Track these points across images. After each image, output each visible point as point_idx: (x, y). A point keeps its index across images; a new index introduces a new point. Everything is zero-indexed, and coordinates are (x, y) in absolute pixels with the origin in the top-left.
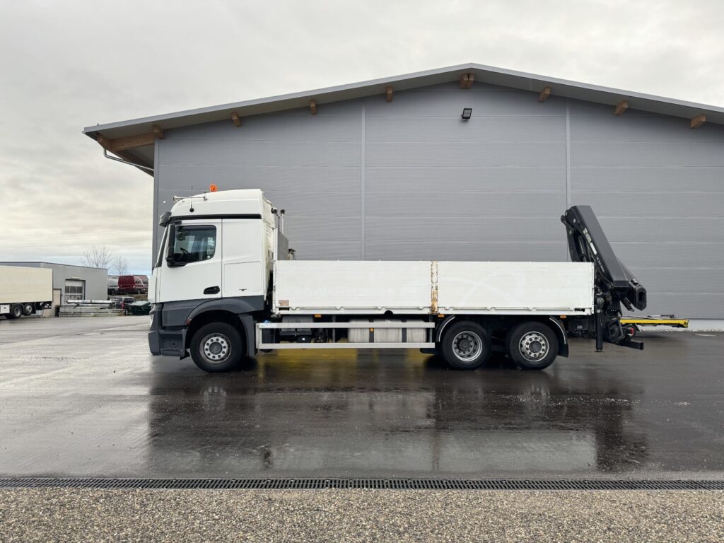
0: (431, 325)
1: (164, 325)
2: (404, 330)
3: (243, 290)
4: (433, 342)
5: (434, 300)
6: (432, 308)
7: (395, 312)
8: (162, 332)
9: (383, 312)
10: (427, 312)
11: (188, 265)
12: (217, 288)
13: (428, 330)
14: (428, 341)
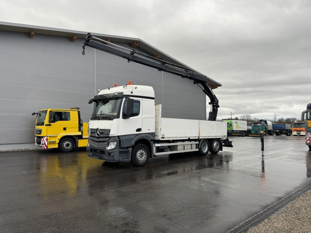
0: (197, 143)
1: (122, 146)
2: (191, 144)
3: (149, 130)
4: (198, 148)
5: (199, 134)
6: (199, 137)
7: (191, 138)
8: (121, 150)
9: (187, 138)
10: (197, 138)
11: (131, 118)
12: (141, 129)
13: (196, 144)
14: (196, 148)
